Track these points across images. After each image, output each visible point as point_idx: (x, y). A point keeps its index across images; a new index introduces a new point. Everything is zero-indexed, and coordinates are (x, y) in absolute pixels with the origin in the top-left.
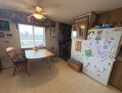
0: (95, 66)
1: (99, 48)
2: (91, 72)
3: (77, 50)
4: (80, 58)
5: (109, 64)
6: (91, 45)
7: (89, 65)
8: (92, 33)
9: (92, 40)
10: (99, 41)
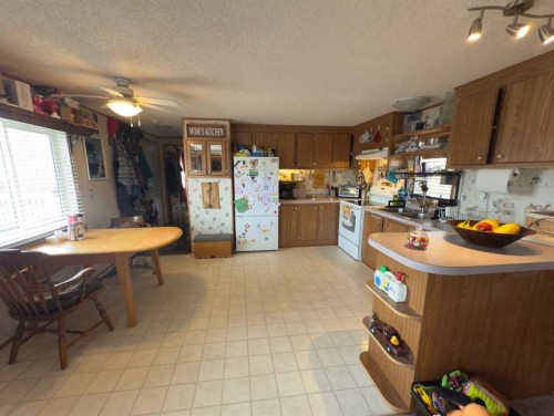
0: (259, 225)
1: (258, 190)
2: (253, 241)
3: (210, 207)
5: (275, 212)
6: (244, 187)
7: (247, 229)
8: (241, 164)
9: (244, 177)
10: (256, 178)
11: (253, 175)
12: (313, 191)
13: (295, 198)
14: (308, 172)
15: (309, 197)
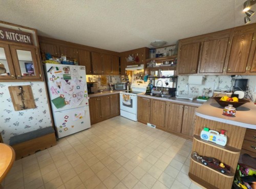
0: (76, 115)
1: (72, 90)
2: (73, 127)
3: (24, 108)
4: (41, 121)
5: (87, 104)
6: (60, 88)
7: (66, 120)
10: (69, 81)
11: (67, 79)
12: (101, 88)
13: (93, 93)
14: (98, 76)
15: (99, 91)
